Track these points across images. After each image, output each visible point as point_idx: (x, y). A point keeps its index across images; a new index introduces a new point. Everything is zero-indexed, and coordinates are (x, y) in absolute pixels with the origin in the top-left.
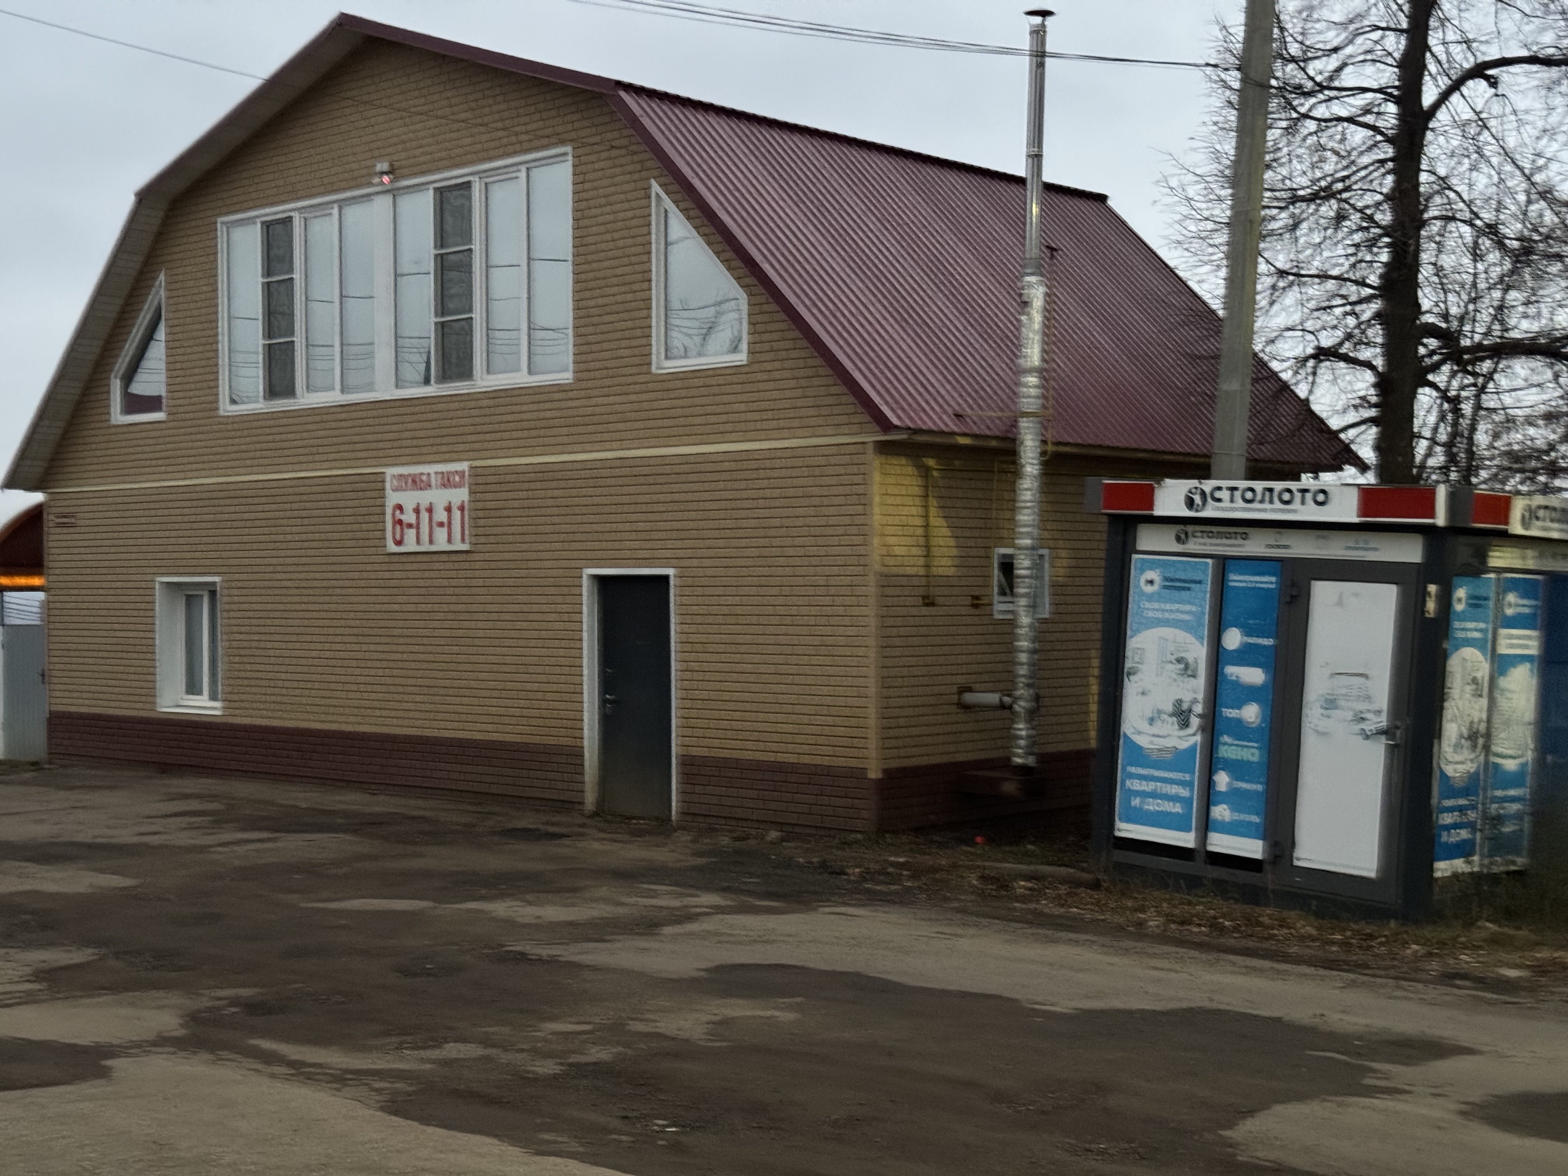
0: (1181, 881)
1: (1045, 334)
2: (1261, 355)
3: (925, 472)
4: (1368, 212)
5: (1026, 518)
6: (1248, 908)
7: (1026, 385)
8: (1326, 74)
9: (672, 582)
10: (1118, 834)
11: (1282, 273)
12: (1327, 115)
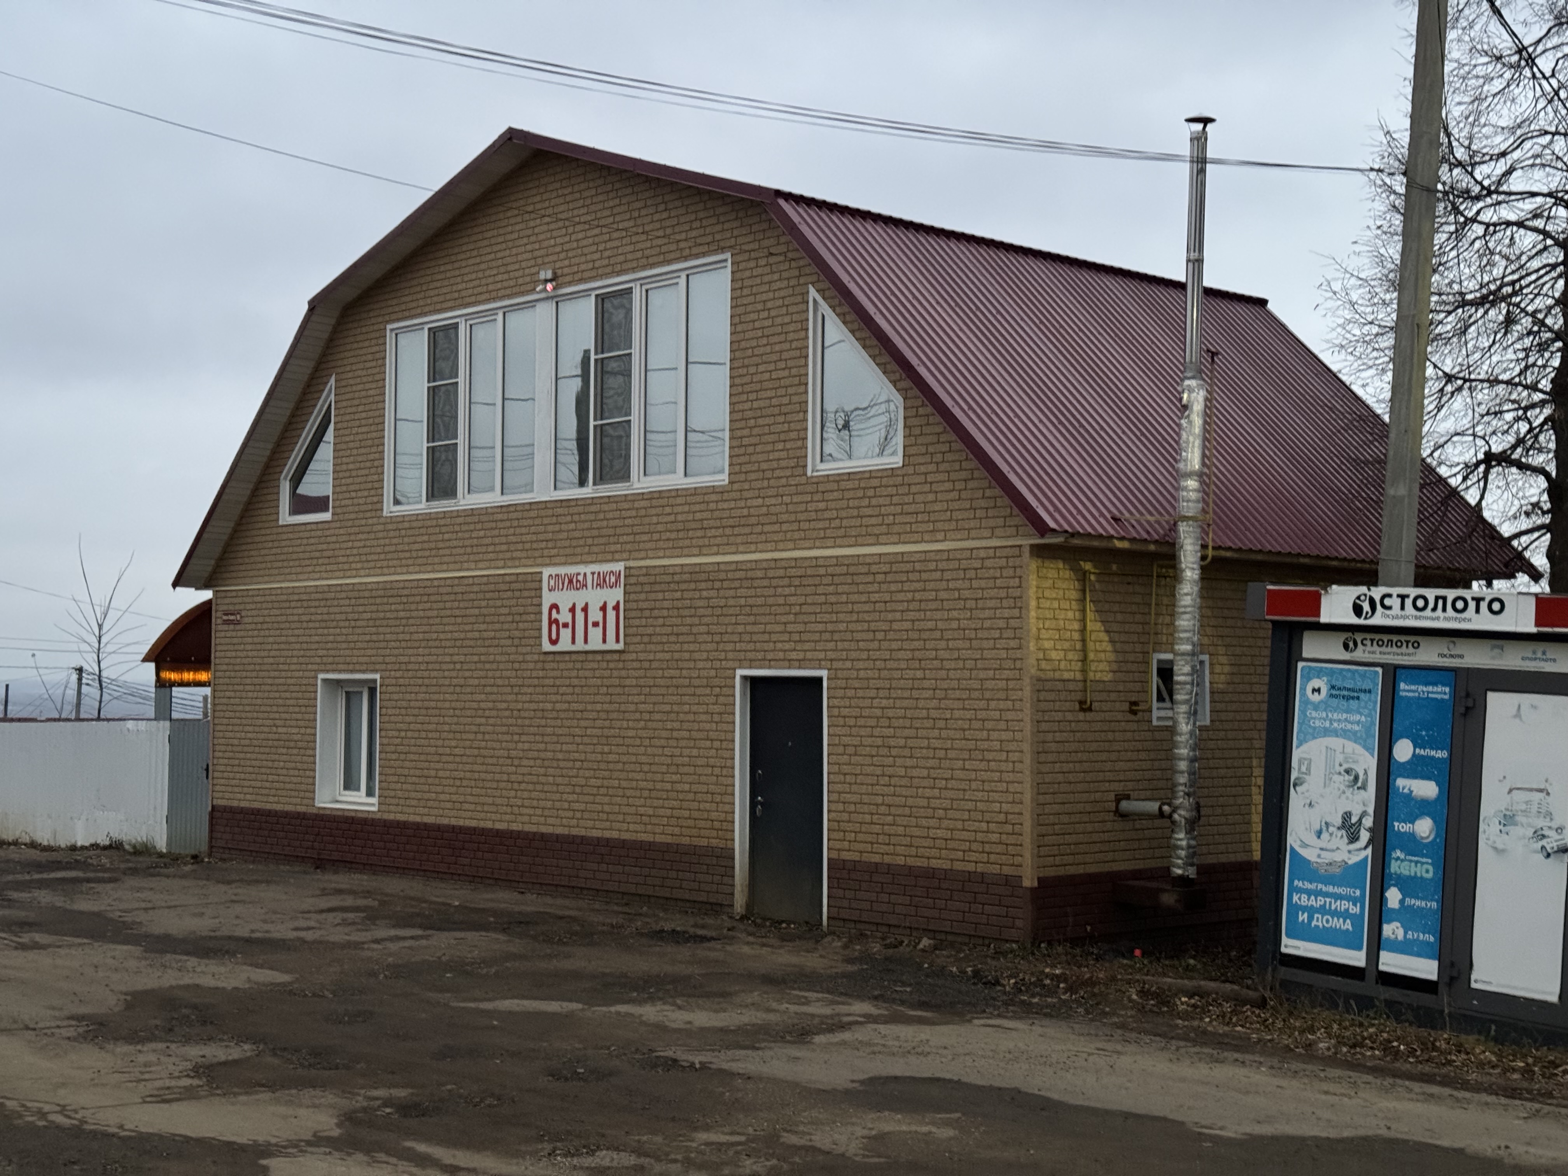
0: (1352, 1002)
1: (1205, 439)
2: (1429, 460)
3: (1083, 577)
4: (1540, 316)
5: (1186, 623)
6: (1423, 1032)
7: (1185, 489)
8: (1494, 179)
9: (825, 684)
10: (1283, 950)
11: (1450, 378)
12: (1495, 219)
